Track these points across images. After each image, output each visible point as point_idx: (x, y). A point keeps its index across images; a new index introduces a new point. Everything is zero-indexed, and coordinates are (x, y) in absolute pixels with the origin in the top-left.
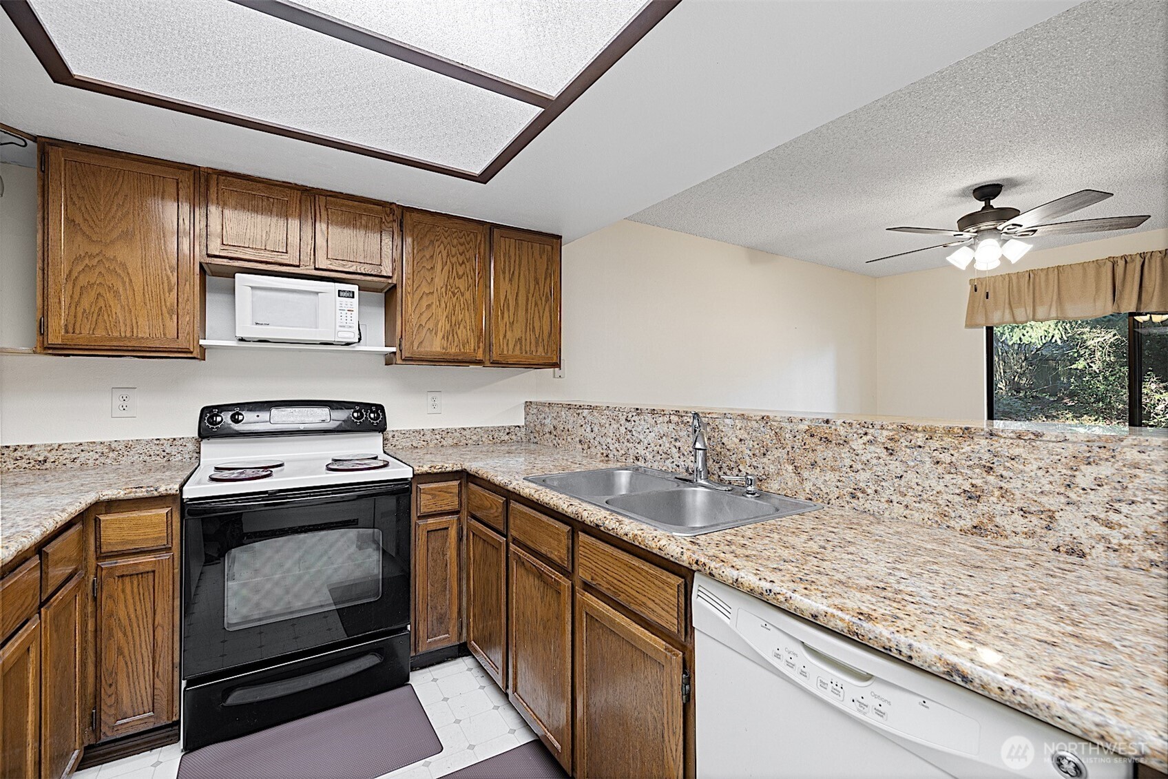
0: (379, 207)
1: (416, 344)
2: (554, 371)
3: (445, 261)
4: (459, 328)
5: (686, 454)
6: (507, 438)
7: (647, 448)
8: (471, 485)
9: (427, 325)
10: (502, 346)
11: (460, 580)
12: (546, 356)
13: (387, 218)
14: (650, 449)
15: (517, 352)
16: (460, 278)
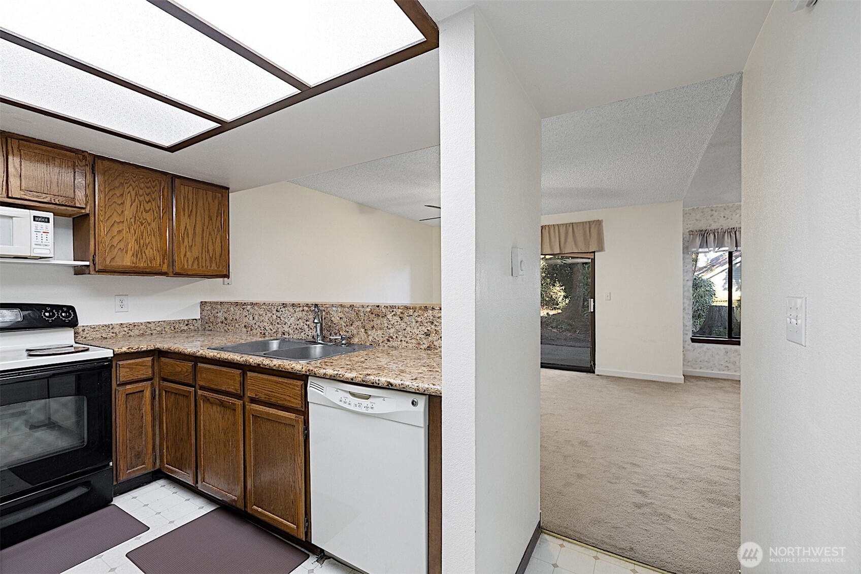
0: (72, 154)
1: (108, 260)
2: (224, 281)
3: (133, 199)
4: (146, 248)
5: (312, 328)
6: (186, 328)
7: (290, 327)
8: (163, 359)
9: (118, 246)
10: (183, 262)
11: (153, 426)
12: (218, 270)
13: (79, 162)
14: (292, 327)
15: (195, 266)
16: (147, 212)
